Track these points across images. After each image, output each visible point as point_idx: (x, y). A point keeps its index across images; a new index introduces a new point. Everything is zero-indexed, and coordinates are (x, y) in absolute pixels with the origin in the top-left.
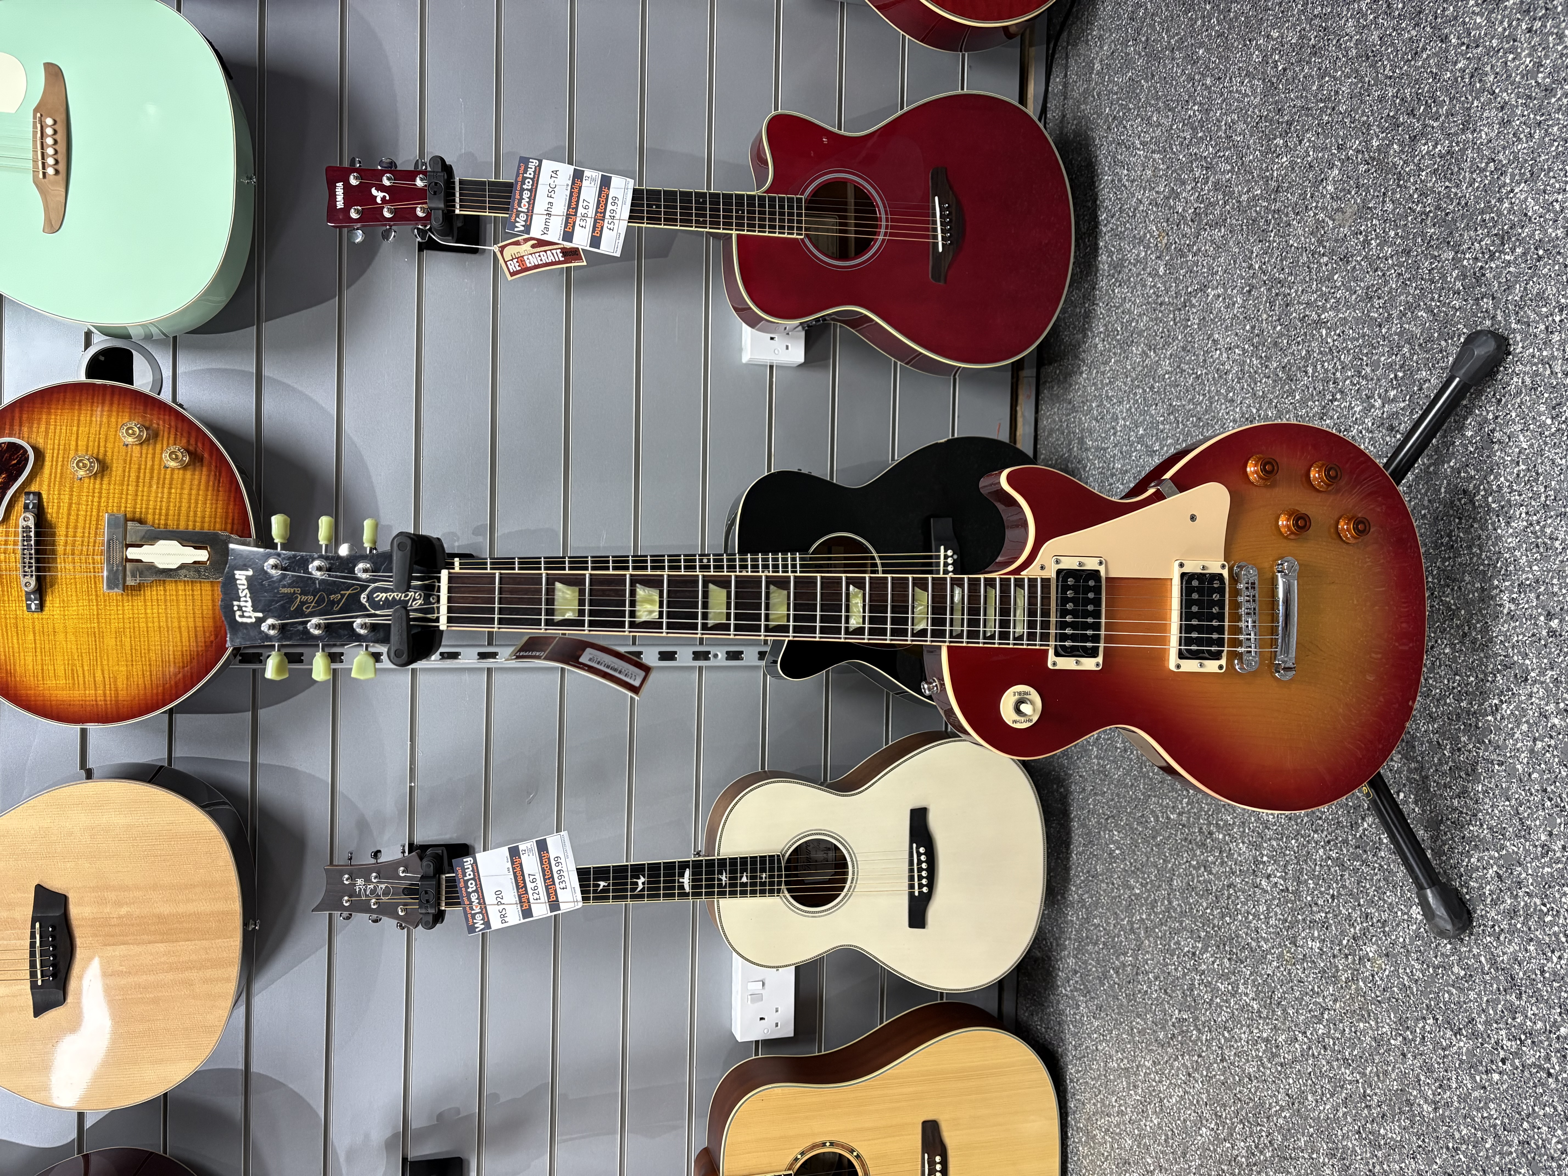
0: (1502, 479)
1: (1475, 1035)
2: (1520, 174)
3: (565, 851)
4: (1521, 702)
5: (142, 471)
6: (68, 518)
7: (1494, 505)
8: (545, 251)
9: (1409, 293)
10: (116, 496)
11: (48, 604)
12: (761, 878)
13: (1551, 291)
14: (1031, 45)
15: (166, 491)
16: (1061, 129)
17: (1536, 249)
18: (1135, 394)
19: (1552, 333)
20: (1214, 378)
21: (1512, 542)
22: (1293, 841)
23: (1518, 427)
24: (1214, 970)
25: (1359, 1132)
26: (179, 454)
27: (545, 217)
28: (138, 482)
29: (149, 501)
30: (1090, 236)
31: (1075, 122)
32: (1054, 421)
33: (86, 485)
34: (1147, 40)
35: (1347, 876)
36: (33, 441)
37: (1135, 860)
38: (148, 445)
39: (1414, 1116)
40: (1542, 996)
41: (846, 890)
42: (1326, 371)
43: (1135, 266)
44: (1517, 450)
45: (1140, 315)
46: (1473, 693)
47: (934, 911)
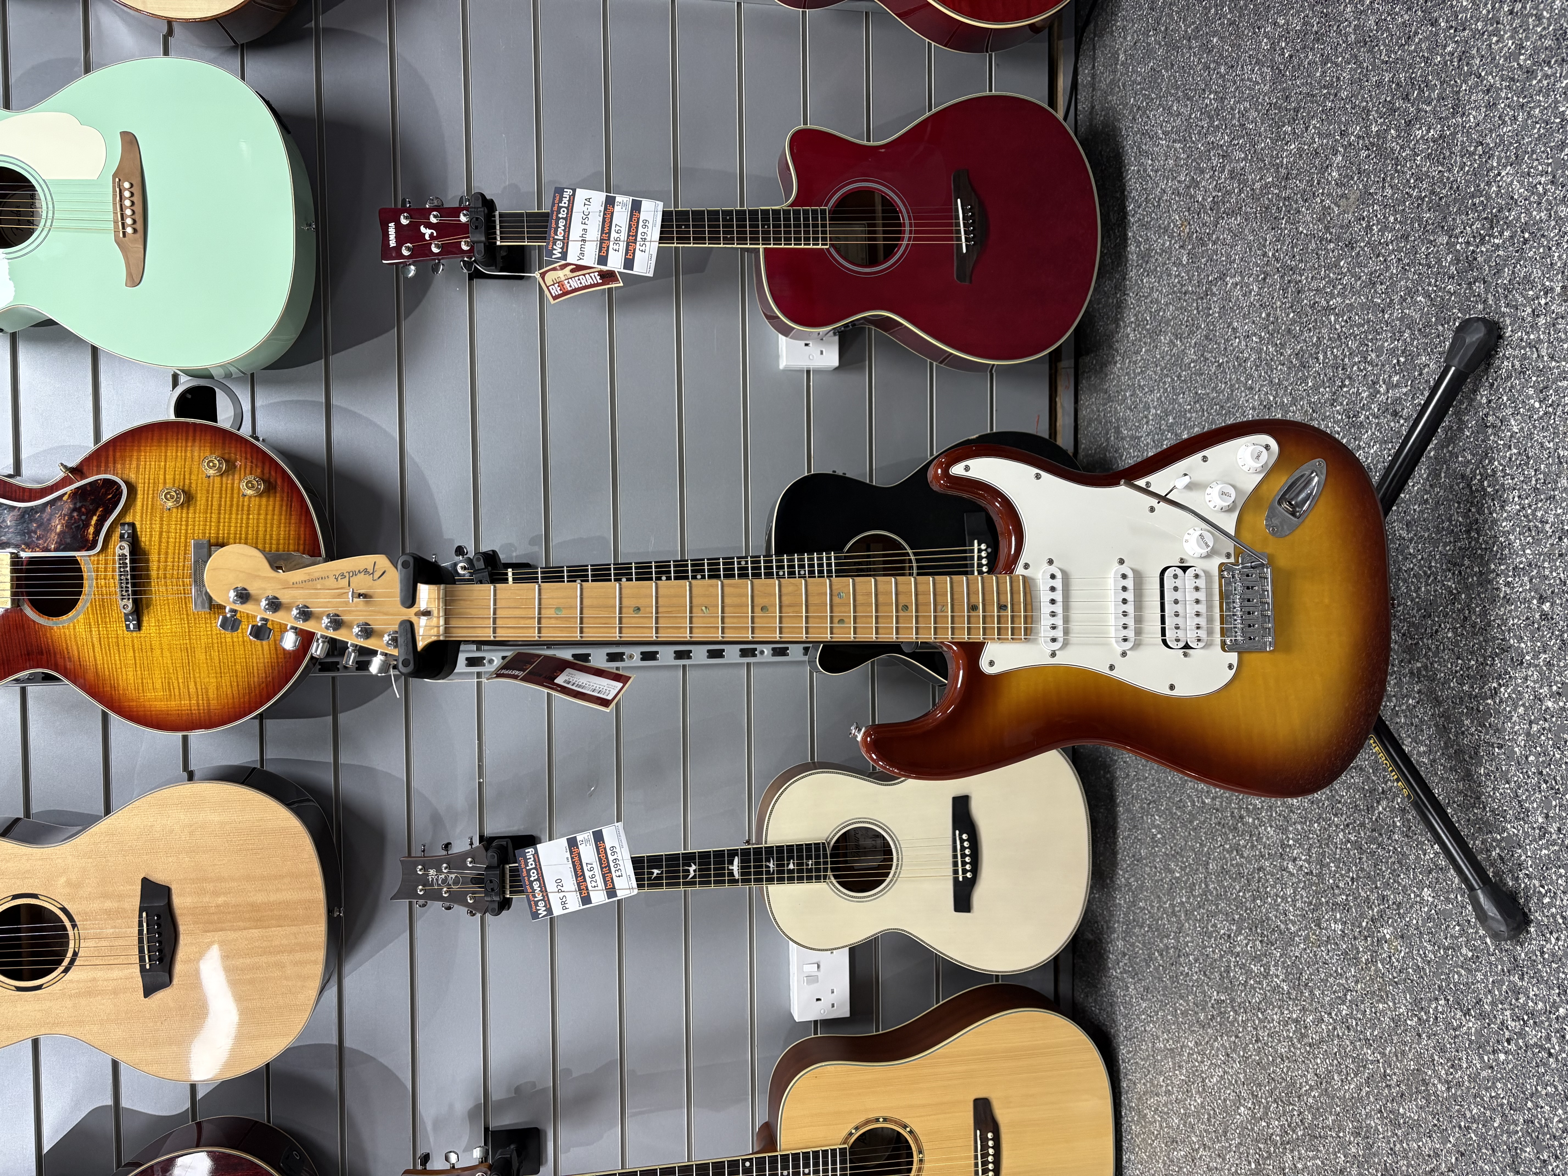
0: (1496, 463)
1: (1482, 1016)
2: (1506, 156)
3: (620, 841)
4: (1517, 685)
5: (223, 500)
6: (160, 545)
7: (1489, 490)
8: (584, 275)
9: (1408, 279)
10: (201, 523)
11: (145, 624)
12: (808, 865)
13: (1537, 273)
14: (1059, 38)
15: (245, 517)
16: (1091, 120)
17: (1522, 232)
18: (1165, 383)
19: (1538, 316)
20: (1234, 366)
21: (1506, 525)
22: (1316, 825)
23: (1509, 411)
24: (1247, 952)
25: (1380, 1111)
26: (255, 482)
27: (581, 243)
28: (219, 510)
29: (230, 526)
30: (1119, 226)
31: (1103, 113)
32: (1093, 410)
33: (174, 515)
34: (1166, 29)
35: (1364, 859)
36: (125, 477)
37: (1175, 844)
38: (228, 475)
39: (1429, 1095)
40: (1542, 977)
41: (891, 876)
42: (1336, 357)
43: (1160, 256)
44: (1509, 434)
45: (1167, 305)
46: (1474, 677)
47: (979, 896)
